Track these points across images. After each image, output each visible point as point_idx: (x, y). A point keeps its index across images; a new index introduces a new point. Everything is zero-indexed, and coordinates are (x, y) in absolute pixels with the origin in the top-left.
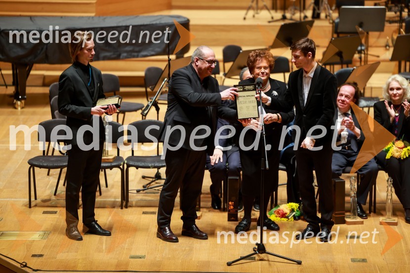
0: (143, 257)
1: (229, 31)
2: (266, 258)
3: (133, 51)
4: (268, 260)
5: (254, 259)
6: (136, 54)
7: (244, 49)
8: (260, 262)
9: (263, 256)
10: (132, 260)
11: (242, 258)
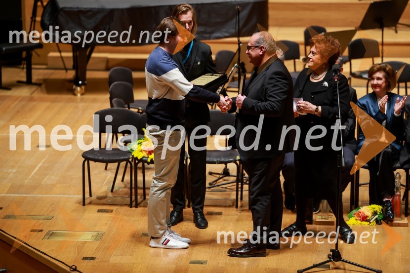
0: (205, 262)
1: (313, 10)
2: (341, 267)
3: (205, 32)
4: (344, 269)
5: (328, 267)
6: (207, 35)
7: (329, 30)
8: (335, 271)
9: (338, 263)
10: (192, 265)
11: (315, 266)
